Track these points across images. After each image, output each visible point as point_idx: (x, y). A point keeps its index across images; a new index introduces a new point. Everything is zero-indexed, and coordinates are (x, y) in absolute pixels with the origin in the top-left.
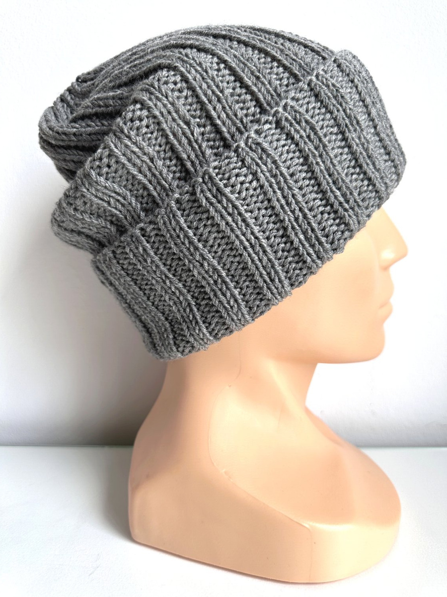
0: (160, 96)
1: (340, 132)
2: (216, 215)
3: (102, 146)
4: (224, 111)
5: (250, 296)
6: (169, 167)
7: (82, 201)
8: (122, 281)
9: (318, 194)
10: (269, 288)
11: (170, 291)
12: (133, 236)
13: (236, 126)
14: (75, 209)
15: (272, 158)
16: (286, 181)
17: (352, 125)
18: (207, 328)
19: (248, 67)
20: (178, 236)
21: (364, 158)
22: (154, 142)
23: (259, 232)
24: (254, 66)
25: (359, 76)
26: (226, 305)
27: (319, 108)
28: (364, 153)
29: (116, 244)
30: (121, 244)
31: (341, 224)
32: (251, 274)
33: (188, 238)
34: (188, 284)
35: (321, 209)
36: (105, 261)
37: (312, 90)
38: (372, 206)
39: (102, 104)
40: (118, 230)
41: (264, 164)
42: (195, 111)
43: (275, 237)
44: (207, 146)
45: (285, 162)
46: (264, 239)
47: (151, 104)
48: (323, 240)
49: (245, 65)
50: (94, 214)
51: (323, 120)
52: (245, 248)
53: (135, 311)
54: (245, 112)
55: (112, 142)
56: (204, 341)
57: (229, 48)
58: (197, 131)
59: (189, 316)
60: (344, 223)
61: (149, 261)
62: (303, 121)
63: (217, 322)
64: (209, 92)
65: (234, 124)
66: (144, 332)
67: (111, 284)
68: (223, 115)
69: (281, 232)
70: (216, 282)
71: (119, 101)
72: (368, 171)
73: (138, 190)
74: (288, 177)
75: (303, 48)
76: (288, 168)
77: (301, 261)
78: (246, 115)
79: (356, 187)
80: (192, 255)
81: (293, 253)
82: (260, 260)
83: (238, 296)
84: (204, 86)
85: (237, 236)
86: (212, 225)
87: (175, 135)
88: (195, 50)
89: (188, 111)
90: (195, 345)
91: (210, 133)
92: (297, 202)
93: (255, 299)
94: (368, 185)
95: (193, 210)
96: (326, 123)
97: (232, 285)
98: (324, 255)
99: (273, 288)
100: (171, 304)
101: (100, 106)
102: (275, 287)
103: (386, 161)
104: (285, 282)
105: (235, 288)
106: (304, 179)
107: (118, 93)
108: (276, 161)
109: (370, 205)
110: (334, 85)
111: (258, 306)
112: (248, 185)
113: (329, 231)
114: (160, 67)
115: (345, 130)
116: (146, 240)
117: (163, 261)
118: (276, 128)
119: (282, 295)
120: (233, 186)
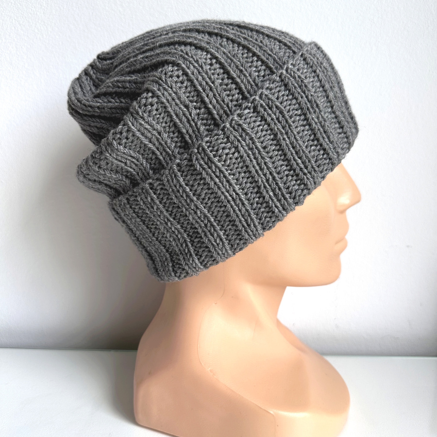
0: (167, 88)
1: (303, 114)
2: (207, 177)
3: (122, 123)
4: (215, 98)
5: (232, 236)
6: (172, 138)
7: (105, 162)
8: (133, 221)
9: (284, 162)
10: (246, 231)
11: (170, 231)
12: (143, 189)
13: (223, 109)
14: (99, 167)
15: (250, 135)
16: (259, 152)
17: (312, 108)
18: (199, 259)
19: (234, 63)
20: (178, 191)
21: (321, 133)
22: (161, 121)
23: (239, 189)
24: (238, 61)
25: (321, 67)
26: (214, 243)
27: (287, 96)
28: (321, 129)
29: (130, 193)
30: (134, 194)
31: (301, 184)
32: (233, 220)
33: (186, 192)
34: (185, 225)
35: (286, 173)
36: (120, 205)
37: (282, 81)
38: (326, 170)
39: (121, 86)
40: (131, 182)
41: (243, 141)
42: (193, 97)
43: (251, 193)
44: (202, 124)
45: (259, 138)
46: (243, 194)
47: (160, 93)
48: (287, 196)
49: (232, 60)
50: (113, 171)
51: (290, 105)
52: (228, 201)
53: (142, 243)
54: (230, 98)
55: (130, 121)
56: (196, 269)
57: (219, 47)
58: (194, 112)
59: (185, 250)
60: (304, 184)
61: (155, 208)
62: (274, 106)
63: (207, 255)
64: (204, 83)
65: (222, 108)
66: (148, 260)
67: (124, 222)
68: (214, 101)
69: (256, 190)
70: (206, 225)
71: (134, 85)
72: (324, 143)
73: (148, 155)
74: (262, 150)
75: (278, 43)
76: (262, 143)
77: (270, 211)
78: (232, 101)
79: (313, 157)
80: (188, 205)
81: (264, 205)
82: (240, 210)
83: (223, 236)
84: (200, 78)
85: (223, 193)
86: (204, 184)
87: (177, 115)
88: (194, 48)
89: (188, 97)
90: (189, 272)
91: (204, 114)
92: (268, 168)
93: (236, 239)
94: (323, 155)
95: (190, 172)
96: (292, 107)
97: (218, 228)
98: (288, 207)
99: (250, 231)
100: (171, 240)
101: (119, 87)
102: (251, 230)
103: (340, 133)
104: (258, 227)
105: (221, 230)
106: (273, 151)
107: (133, 78)
108: (253, 138)
109: (324, 169)
110: (299, 77)
111: (238, 244)
112: (231, 156)
113: (292, 189)
114: (167, 62)
115: (307, 112)
116: (154, 192)
117: (166, 208)
118: (253, 112)
119: (256, 236)
120: (220, 156)
